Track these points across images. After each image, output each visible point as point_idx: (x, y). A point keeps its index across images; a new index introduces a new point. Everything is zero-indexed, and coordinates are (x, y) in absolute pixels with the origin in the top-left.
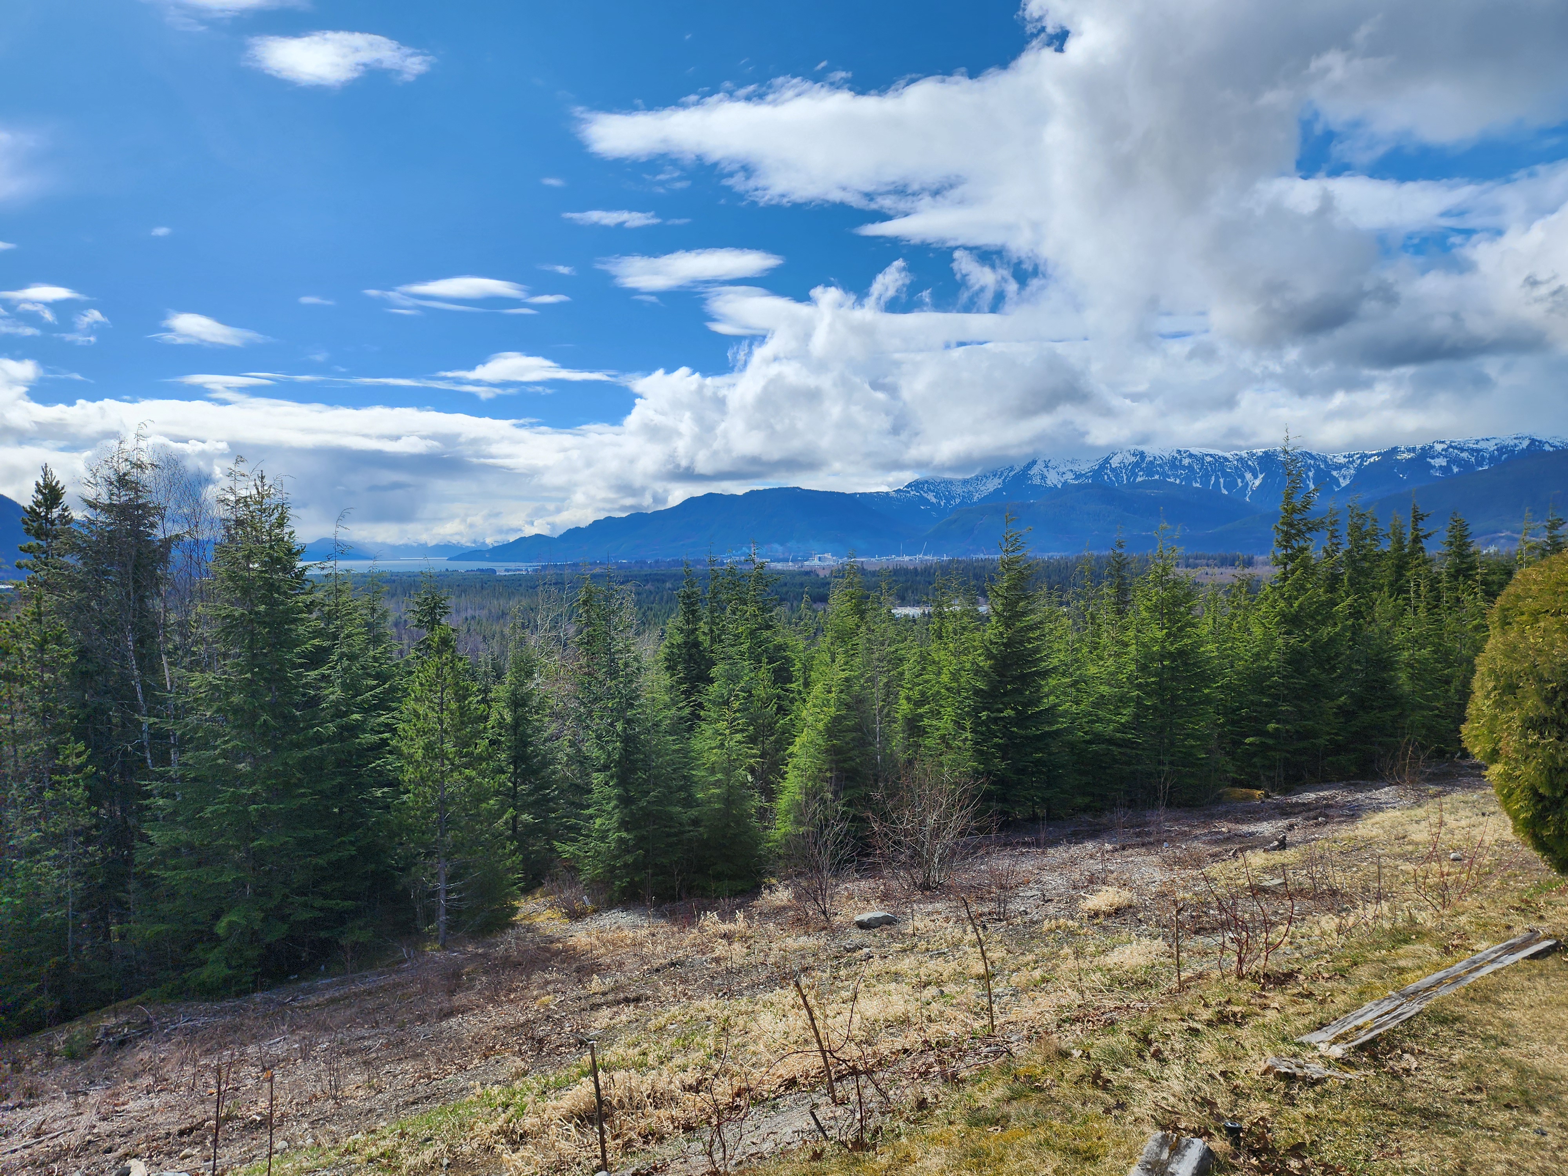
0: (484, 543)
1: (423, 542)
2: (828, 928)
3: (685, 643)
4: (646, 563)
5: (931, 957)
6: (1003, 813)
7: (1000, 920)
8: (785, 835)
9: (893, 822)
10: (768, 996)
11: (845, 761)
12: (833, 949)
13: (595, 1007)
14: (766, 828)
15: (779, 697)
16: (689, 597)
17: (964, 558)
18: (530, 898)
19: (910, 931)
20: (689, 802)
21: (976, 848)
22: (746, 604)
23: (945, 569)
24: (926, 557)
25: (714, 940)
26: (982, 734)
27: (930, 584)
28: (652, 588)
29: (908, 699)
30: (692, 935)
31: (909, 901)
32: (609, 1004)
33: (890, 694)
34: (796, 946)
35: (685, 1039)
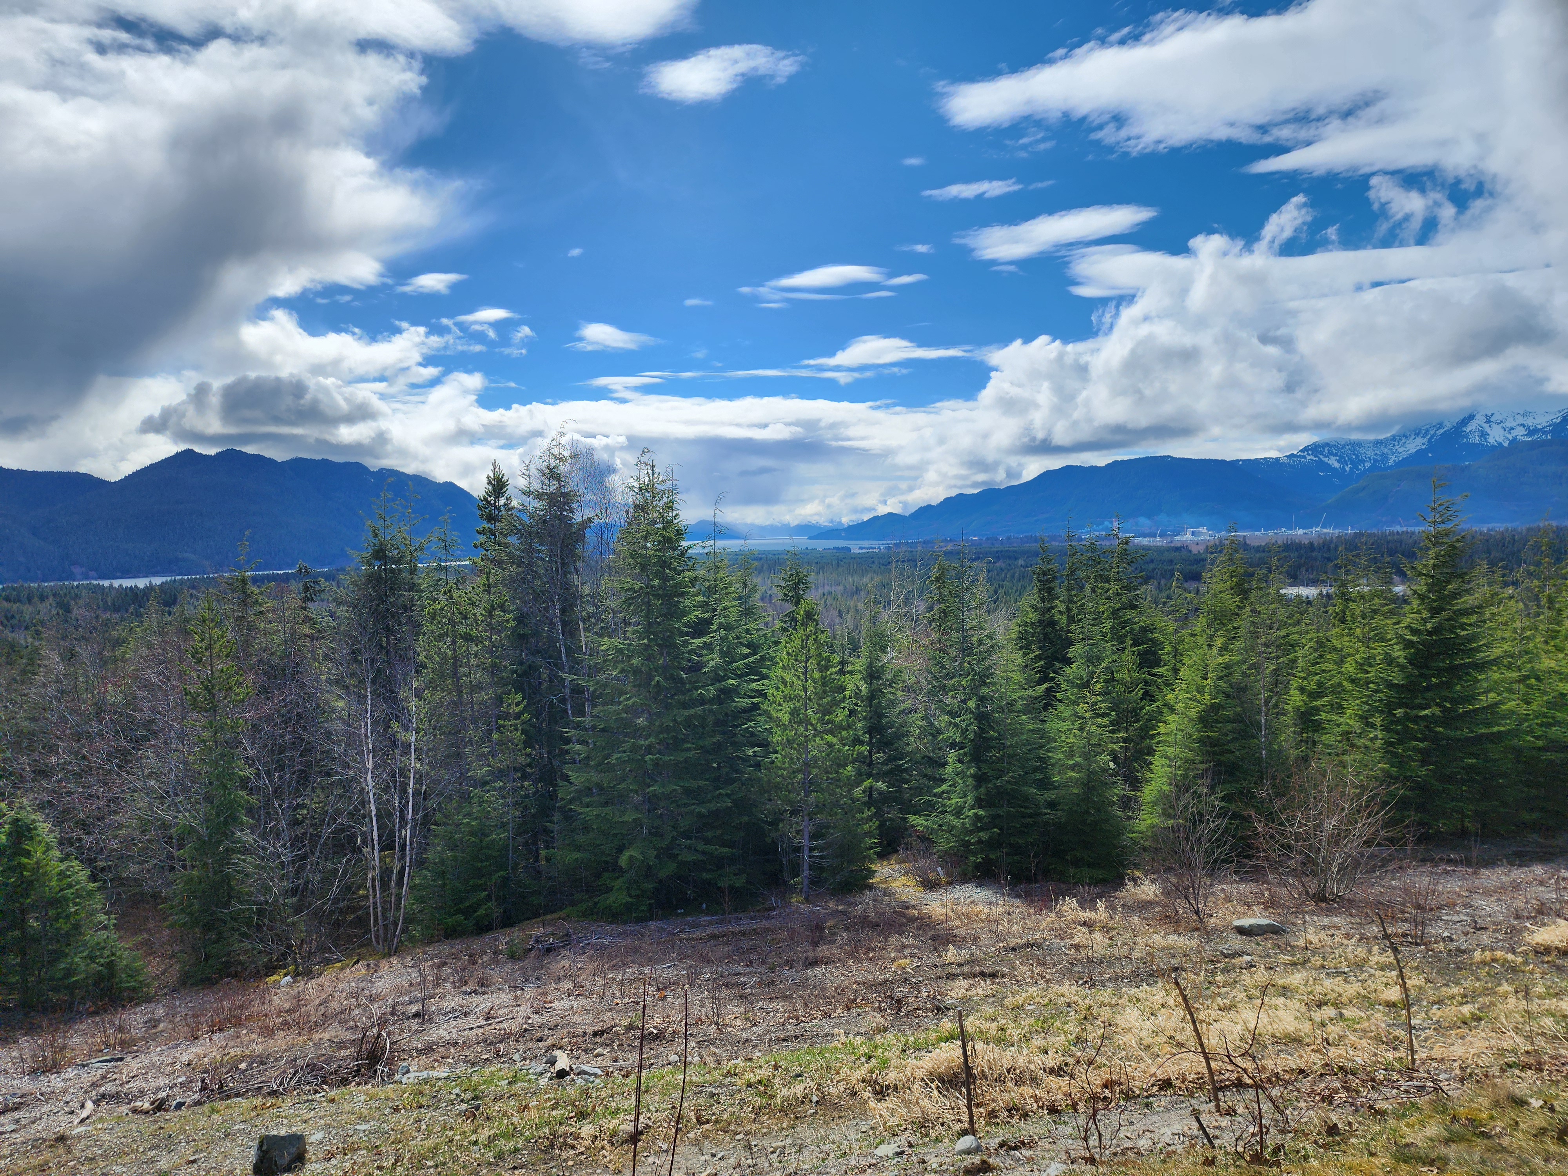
0: (840, 522)
1: (786, 522)
2: (1200, 927)
3: (1040, 621)
4: (997, 539)
5: (1327, 974)
6: (1421, 824)
7: (1417, 944)
8: (1152, 826)
9: (1282, 824)
10: (1133, 991)
11: (1222, 753)
12: (1208, 951)
13: (952, 977)
14: (1130, 818)
15: (1146, 683)
16: (1044, 574)
17: (1375, 531)
18: (885, 863)
19: (1301, 943)
20: (1045, 784)
21: (1385, 862)
22: (1108, 582)
23: (1352, 544)
24: (1325, 531)
25: (1073, 926)
26: (1397, 732)
27: (1329, 560)
28: (1003, 565)
29: (1302, 689)
30: (1049, 919)
31: (1299, 910)
32: (966, 976)
33: (1278, 684)
34: (1164, 943)
35: (1044, 1022)
